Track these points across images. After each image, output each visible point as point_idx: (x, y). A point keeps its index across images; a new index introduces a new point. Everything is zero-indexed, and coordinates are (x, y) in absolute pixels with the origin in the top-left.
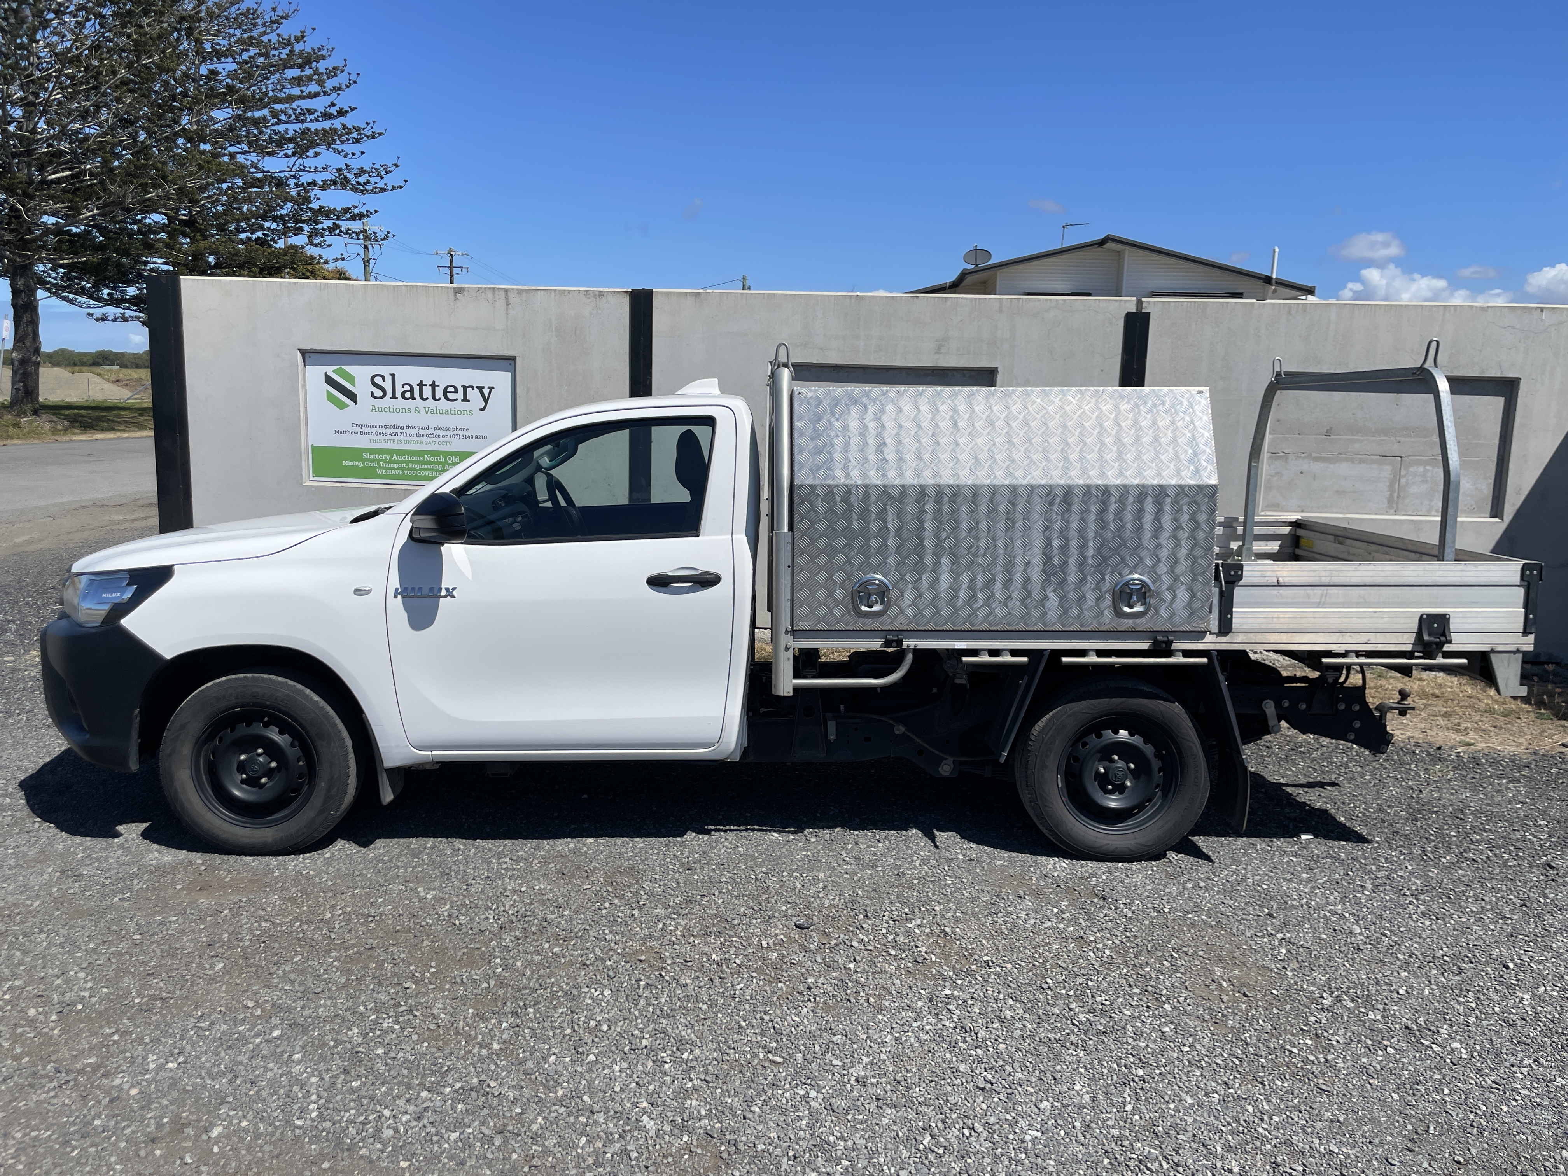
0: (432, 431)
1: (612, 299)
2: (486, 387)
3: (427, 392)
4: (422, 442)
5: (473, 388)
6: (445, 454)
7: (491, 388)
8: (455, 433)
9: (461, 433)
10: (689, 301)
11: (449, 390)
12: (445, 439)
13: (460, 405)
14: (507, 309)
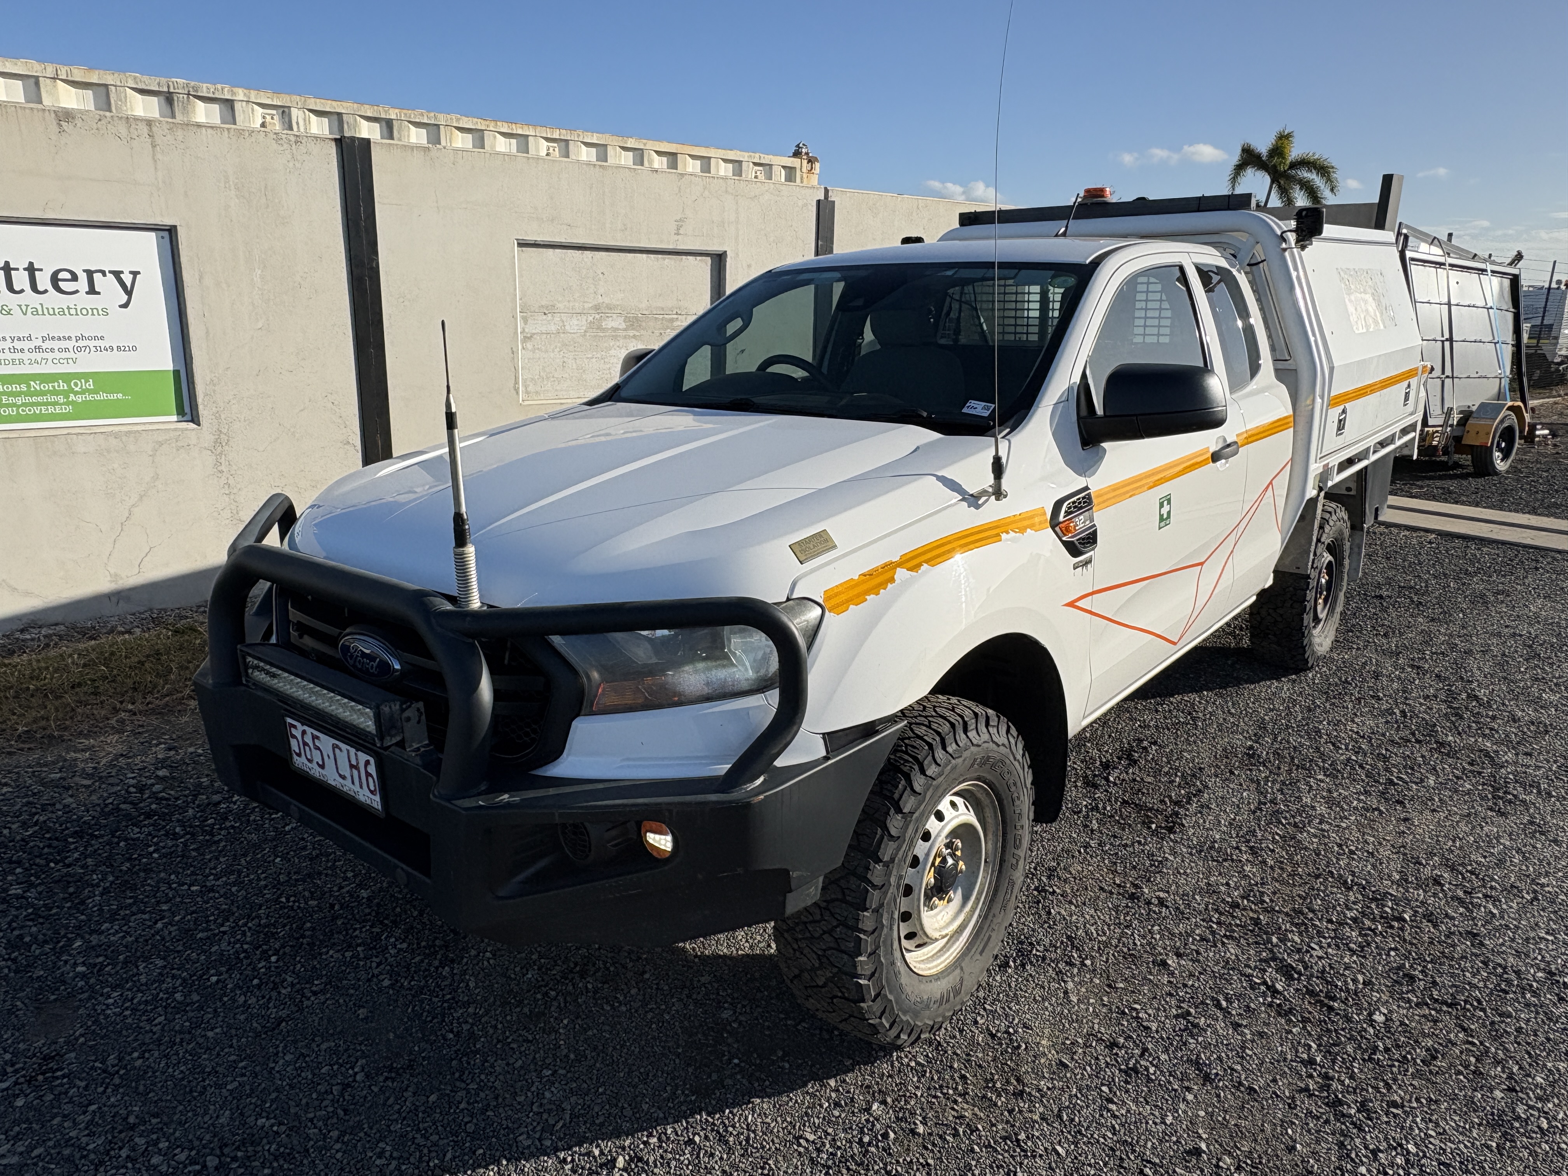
0: (39, 343)
2: (126, 272)
3: (21, 279)
4: (21, 361)
5: (104, 273)
6: (67, 377)
7: (135, 274)
8: (81, 343)
9: (91, 344)
11: (61, 276)
12: (64, 355)
13: (83, 300)
14: (154, 155)
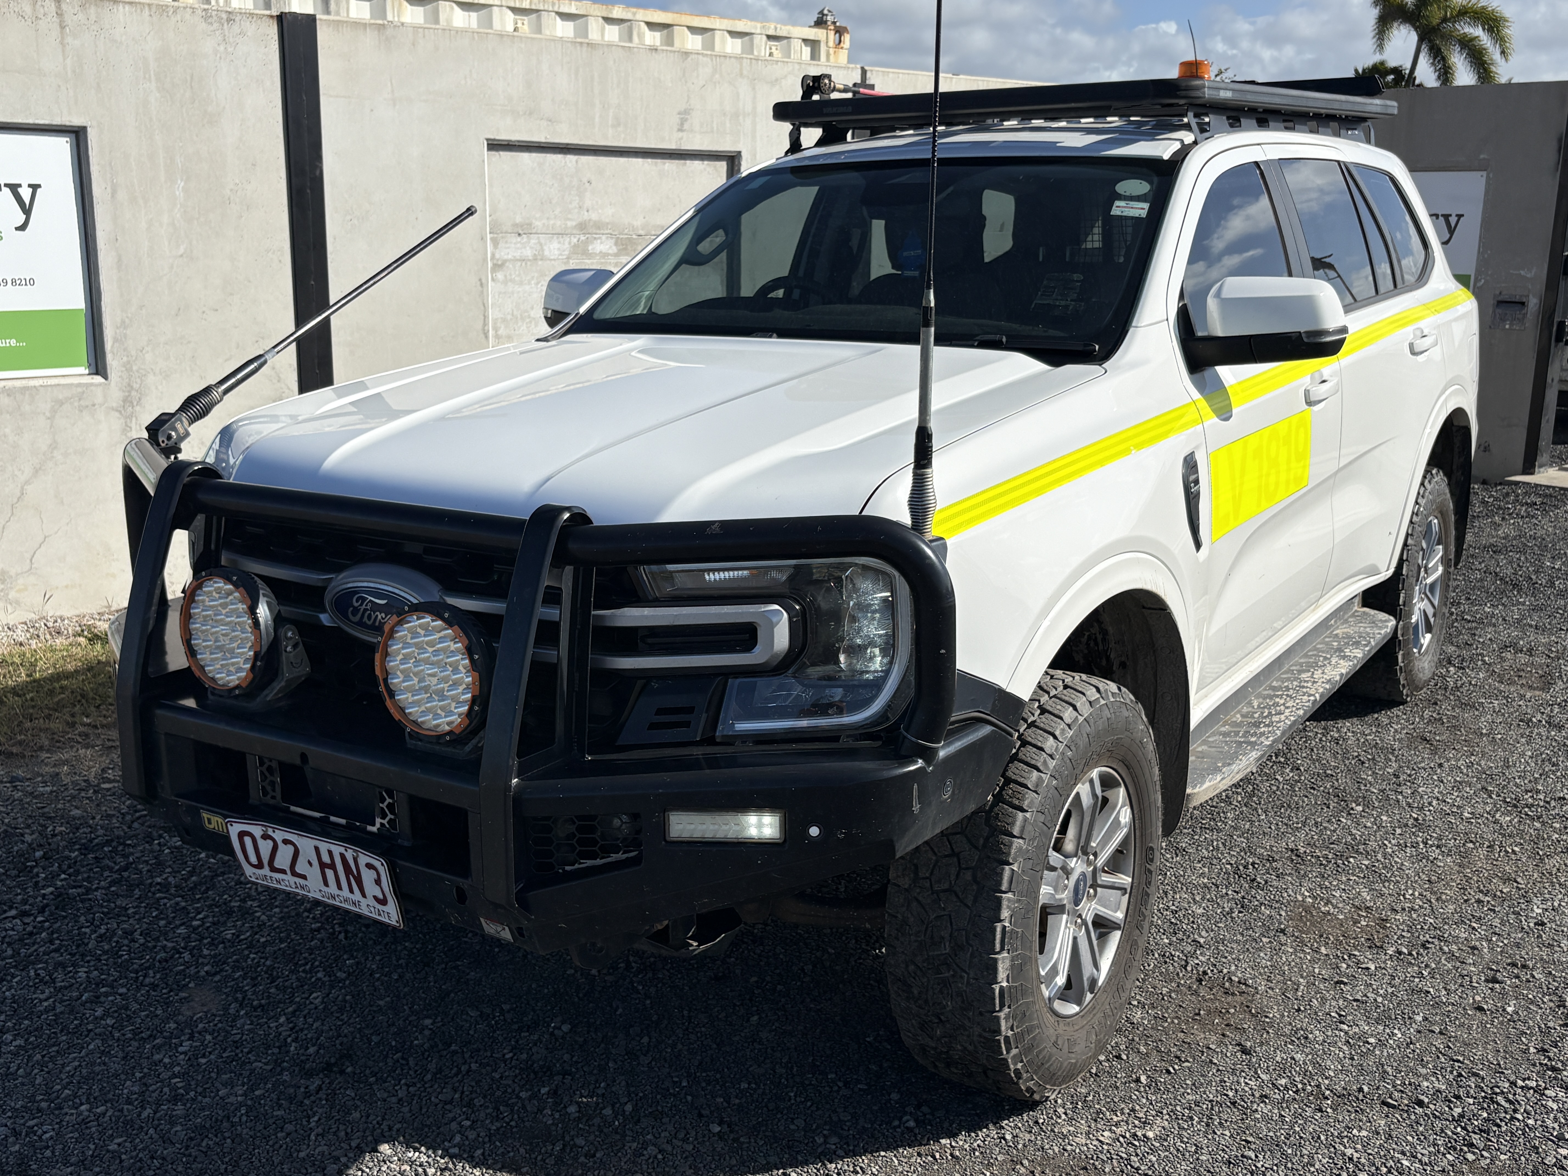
1: (250, 28)
2: (25, 185)
7: (35, 187)
10: (369, 39)
14: (63, 38)
